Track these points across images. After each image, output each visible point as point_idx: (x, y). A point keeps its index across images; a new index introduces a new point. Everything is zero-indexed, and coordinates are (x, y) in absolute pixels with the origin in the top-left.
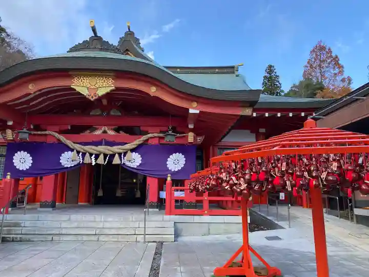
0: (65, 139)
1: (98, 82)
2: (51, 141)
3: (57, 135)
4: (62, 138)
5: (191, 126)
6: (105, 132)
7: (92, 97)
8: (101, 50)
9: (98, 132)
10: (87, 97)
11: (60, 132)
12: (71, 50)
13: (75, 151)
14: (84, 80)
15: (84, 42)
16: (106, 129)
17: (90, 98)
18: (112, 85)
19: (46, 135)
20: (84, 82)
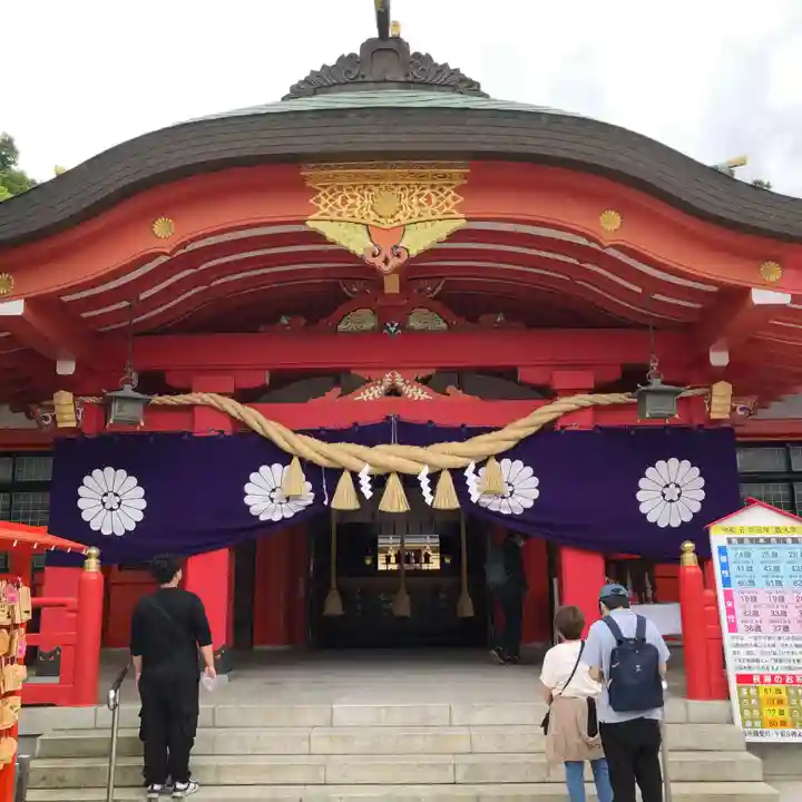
0: (261, 418)
1: (405, 201)
2: (206, 427)
3: (232, 406)
4: (252, 416)
5: (719, 358)
6: (393, 391)
7: (386, 261)
8: (408, 84)
9: (372, 393)
10: (370, 259)
11: (244, 397)
12: (297, 92)
13: (295, 461)
14: (354, 197)
15: (342, 59)
16: (399, 381)
17: (378, 262)
18: (457, 215)
19: (191, 407)
20: (354, 206)
